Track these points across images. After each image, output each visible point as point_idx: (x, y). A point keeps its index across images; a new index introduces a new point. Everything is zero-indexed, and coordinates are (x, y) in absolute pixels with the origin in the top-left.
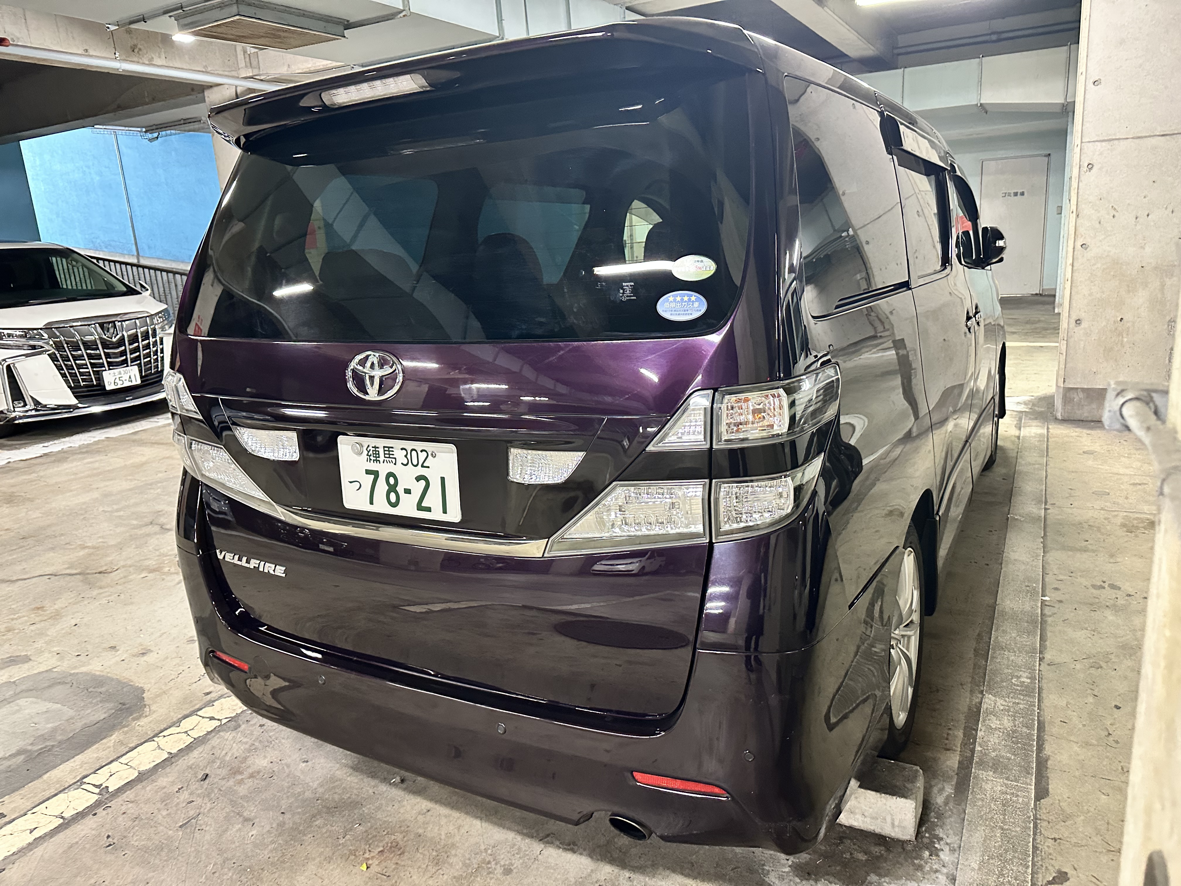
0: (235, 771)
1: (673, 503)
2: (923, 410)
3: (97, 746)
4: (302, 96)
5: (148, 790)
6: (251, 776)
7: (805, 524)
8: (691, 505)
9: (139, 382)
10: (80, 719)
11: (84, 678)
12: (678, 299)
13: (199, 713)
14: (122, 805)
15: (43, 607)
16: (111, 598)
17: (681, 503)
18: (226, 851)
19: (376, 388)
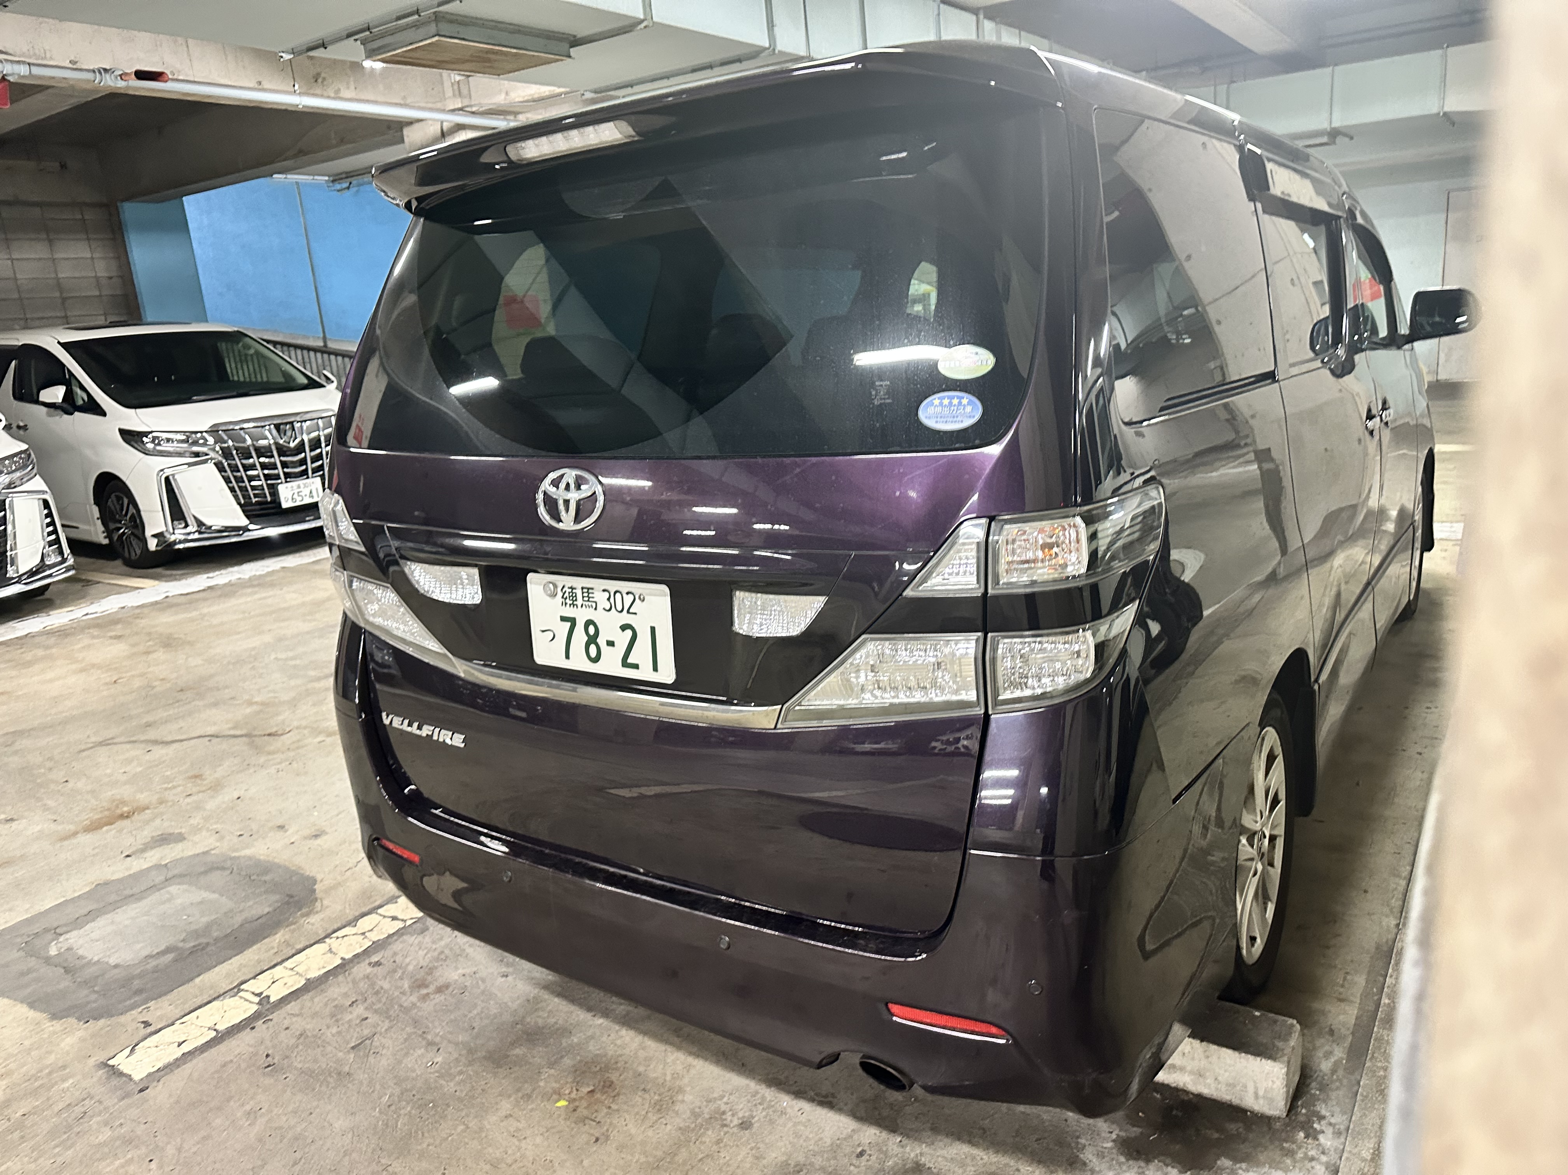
0: (419, 984)
1: (939, 664)
2: (1294, 543)
3: (258, 945)
4: (485, 149)
5: (315, 1002)
6: (440, 990)
7: (1110, 694)
10: (241, 911)
11: (247, 863)
12: (946, 402)
13: (380, 911)
14: (285, 1018)
15: (201, 775)
16: (278, 766)
17: (948, 663)
18: (405, 1080)
19: (573, 514)
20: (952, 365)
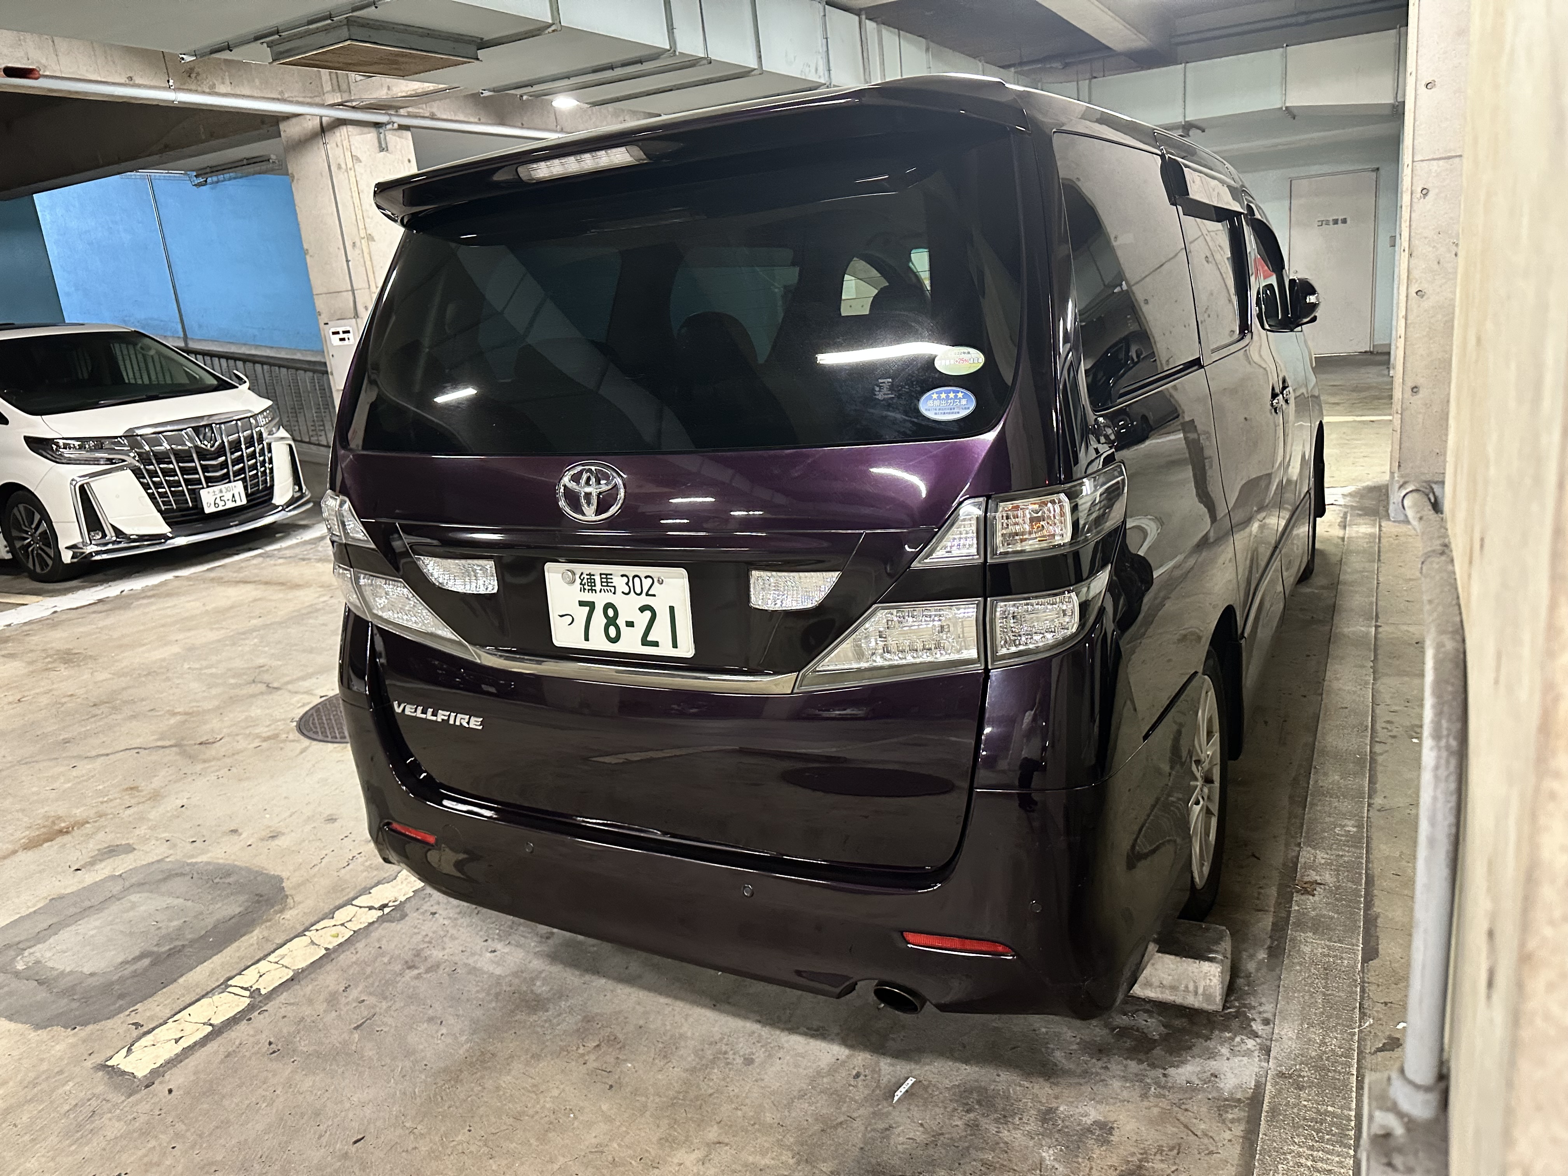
1: (942, 627)
2: (1221, 510)
5: (308, 989)
7: (1092, 647)
8: (963, 627)
9: (244, 502)
10: (211, 914)
11: (205, 868)
12: (943, 396)
13: (355, 902)
14: (280, 1008)
15: (137, 787)
16: (220, 774)
17: (951, 626)
18: (414, 1052)
19: (594, 507)
20: (948, 363)
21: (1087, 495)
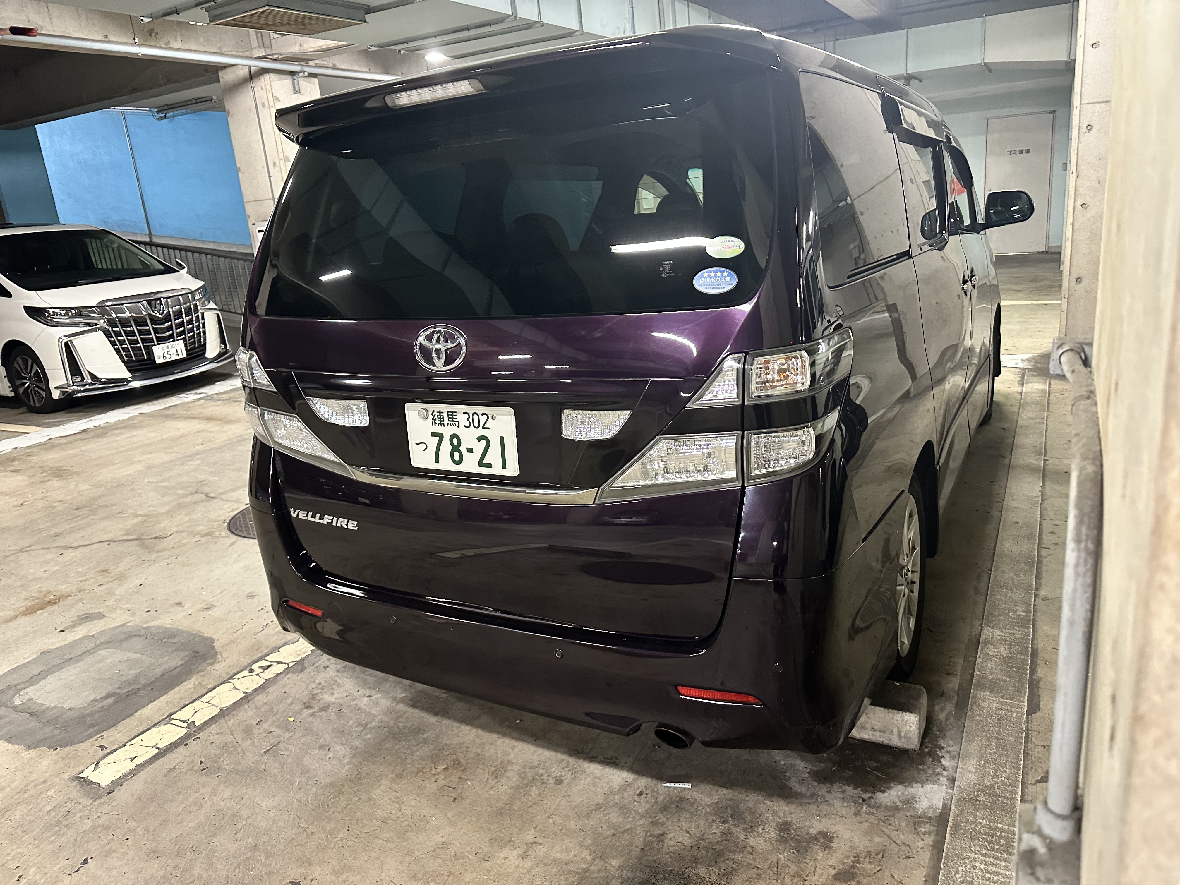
0: (307, 706)
1: (709, 454)
4: (369, 98)
5: (231, 723)
6: (323, 709)
8: (725, 454)
9: (185, 355)
10: (159, 665)
11: (157, 631)
12: (712, 274)
13: (267, 658)
14: (209, 736)
15: (107, 570)
16: (169, 561)
17: (716, 452)
18: (308, 771)
19: (443, 360)
20: (716, 249)
21: (822, 353)
